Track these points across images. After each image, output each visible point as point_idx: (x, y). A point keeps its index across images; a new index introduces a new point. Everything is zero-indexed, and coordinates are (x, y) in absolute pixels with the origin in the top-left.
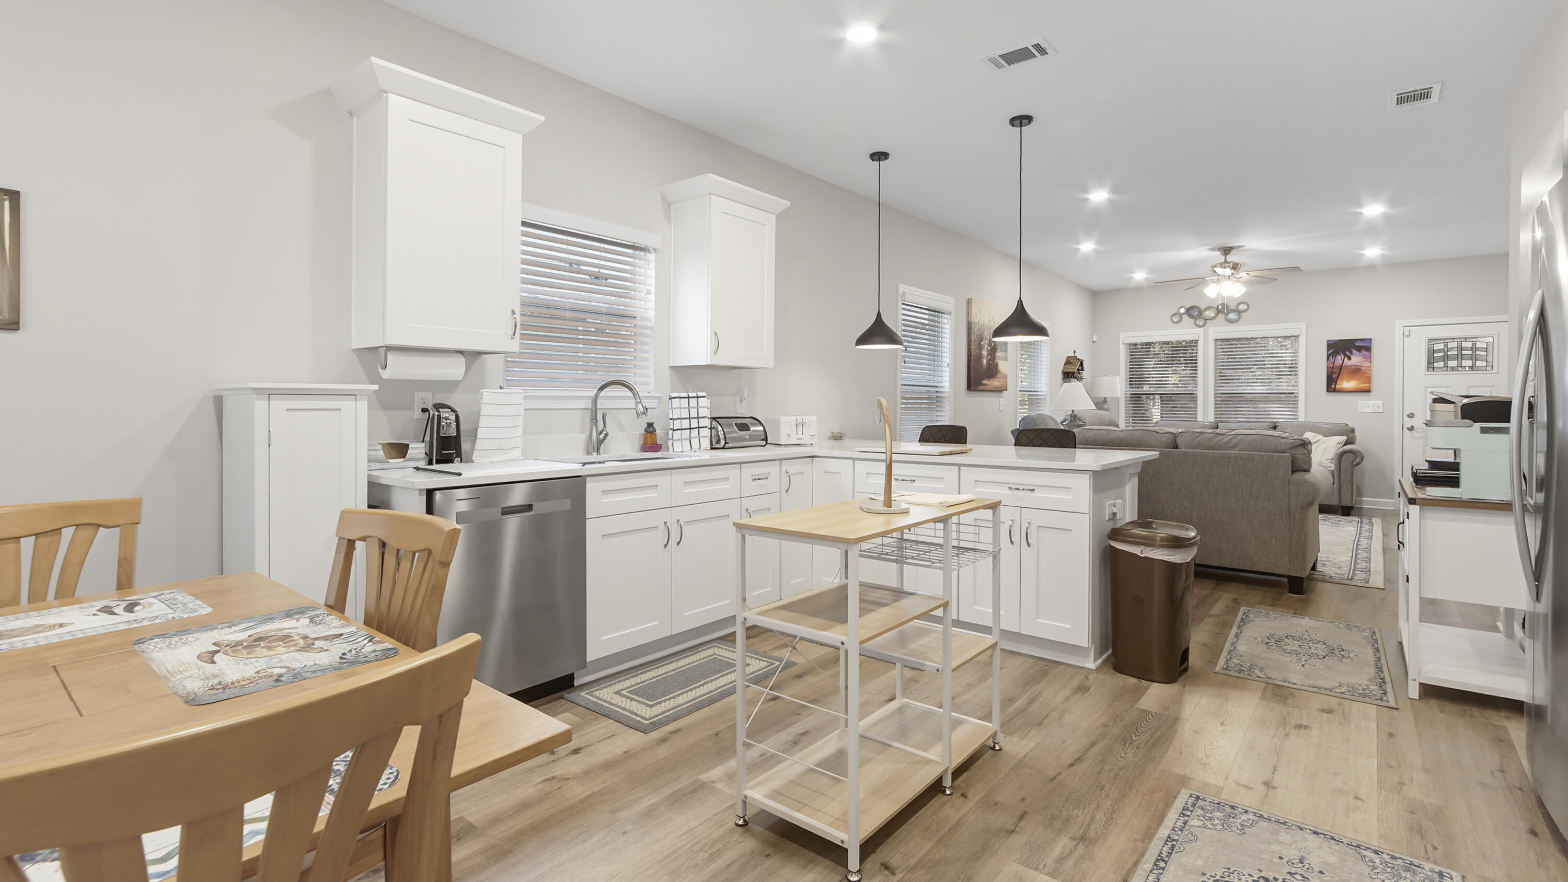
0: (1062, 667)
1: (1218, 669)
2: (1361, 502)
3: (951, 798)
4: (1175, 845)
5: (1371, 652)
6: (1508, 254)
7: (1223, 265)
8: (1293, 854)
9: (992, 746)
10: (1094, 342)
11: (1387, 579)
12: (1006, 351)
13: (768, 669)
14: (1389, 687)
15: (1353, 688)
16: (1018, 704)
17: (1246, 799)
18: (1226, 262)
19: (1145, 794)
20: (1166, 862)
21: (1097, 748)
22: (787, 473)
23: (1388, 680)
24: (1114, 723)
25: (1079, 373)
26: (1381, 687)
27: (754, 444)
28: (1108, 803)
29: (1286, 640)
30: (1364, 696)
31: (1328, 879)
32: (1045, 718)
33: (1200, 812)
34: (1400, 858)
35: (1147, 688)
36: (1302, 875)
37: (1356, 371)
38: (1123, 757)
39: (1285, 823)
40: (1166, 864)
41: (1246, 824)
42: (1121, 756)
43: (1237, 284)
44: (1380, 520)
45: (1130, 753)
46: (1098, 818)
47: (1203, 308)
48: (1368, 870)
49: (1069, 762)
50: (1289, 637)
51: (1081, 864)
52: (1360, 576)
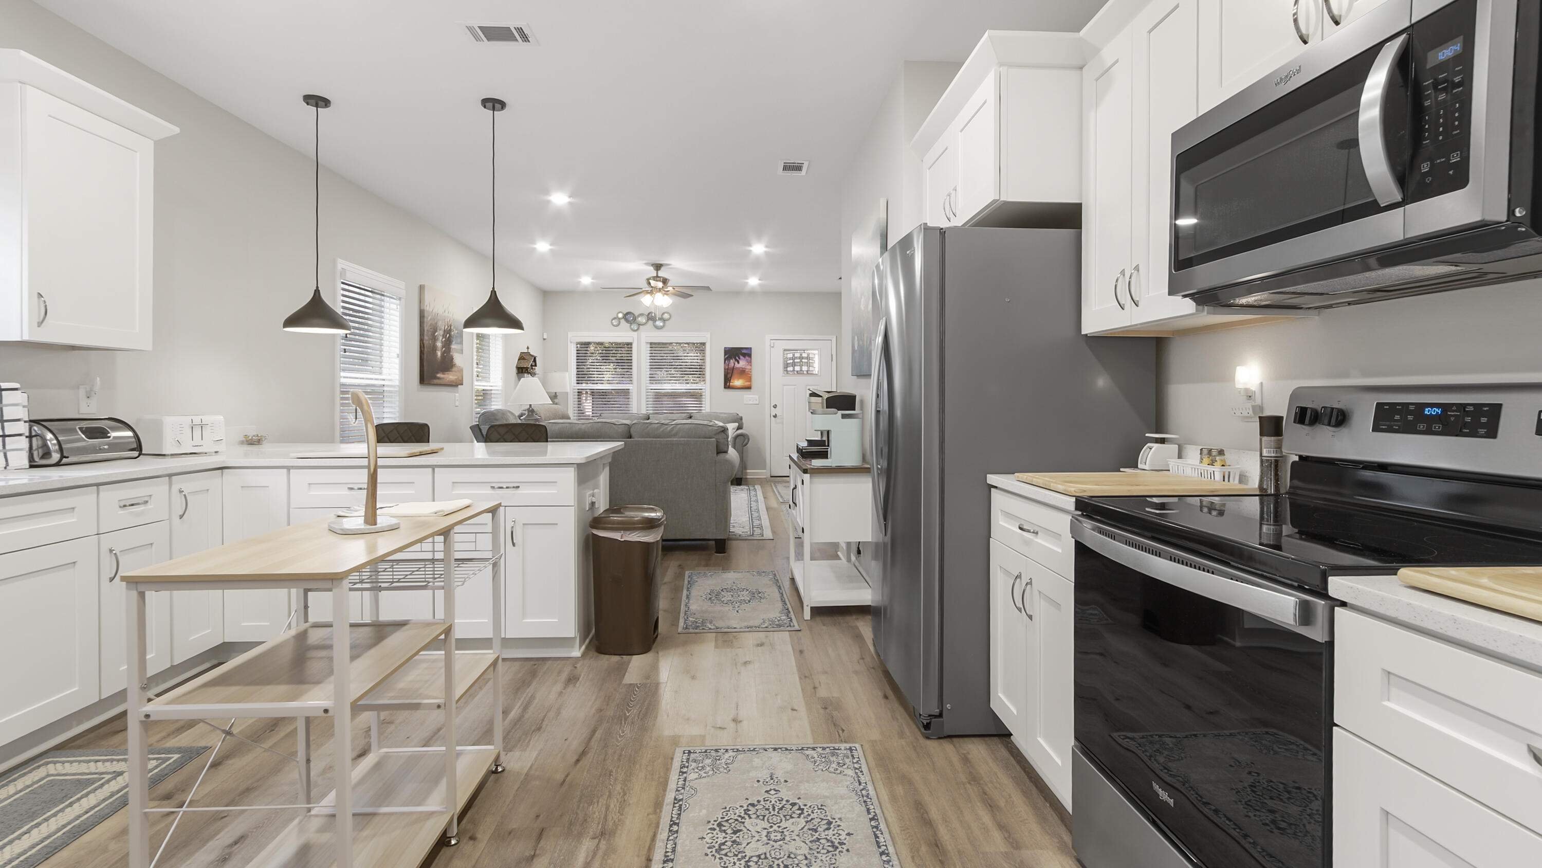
0: (550, 662)
1: (680, 630)
2: (746, 474)
3: (458, 847)
4: (681, 805)
5: (776, 590)
6: (841, 293)
7: (656, 278)
8: (764, 775)
9: (494, 769)
10: (544, 339)
11: (774, 532)
12: (461, 343)
13: (159, 769)
14: (792, 615)
15: (772, 621)
16: (513, 714)
17: (724, 740)
18: (657, 276)
19: (647, 766)
20: (678, 824)
21: (598, 735)
22: (181, 491)
23: (790, 609)
24: (607, 705)
25: (532, 368)
26: (788, 616)
27: (118, 456)
28: (618, 787)
29: (722, 593)
30: (778, 626)
31: (790, 785)
32: (543, 720)
33: (694, 765)
34: (827, 747)
35: (629, 662)
36: (774, 790)
37: (743, 373)
38: (622, 736)
39: (754, 750)
40: (678, 826)
41: (729, 761)
42: (621, 736)
43: (665, 296)
44: (759, 487)
45: (627, 729)
46: (612, 806)
47: (636, 314)
48: (812, 766)
49: (575, 758)
50: (724, 590)
51: (606, 860)
52: (757, 531)
